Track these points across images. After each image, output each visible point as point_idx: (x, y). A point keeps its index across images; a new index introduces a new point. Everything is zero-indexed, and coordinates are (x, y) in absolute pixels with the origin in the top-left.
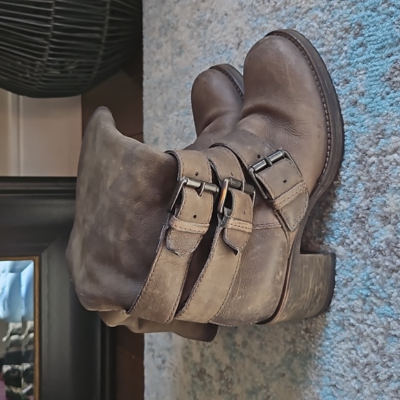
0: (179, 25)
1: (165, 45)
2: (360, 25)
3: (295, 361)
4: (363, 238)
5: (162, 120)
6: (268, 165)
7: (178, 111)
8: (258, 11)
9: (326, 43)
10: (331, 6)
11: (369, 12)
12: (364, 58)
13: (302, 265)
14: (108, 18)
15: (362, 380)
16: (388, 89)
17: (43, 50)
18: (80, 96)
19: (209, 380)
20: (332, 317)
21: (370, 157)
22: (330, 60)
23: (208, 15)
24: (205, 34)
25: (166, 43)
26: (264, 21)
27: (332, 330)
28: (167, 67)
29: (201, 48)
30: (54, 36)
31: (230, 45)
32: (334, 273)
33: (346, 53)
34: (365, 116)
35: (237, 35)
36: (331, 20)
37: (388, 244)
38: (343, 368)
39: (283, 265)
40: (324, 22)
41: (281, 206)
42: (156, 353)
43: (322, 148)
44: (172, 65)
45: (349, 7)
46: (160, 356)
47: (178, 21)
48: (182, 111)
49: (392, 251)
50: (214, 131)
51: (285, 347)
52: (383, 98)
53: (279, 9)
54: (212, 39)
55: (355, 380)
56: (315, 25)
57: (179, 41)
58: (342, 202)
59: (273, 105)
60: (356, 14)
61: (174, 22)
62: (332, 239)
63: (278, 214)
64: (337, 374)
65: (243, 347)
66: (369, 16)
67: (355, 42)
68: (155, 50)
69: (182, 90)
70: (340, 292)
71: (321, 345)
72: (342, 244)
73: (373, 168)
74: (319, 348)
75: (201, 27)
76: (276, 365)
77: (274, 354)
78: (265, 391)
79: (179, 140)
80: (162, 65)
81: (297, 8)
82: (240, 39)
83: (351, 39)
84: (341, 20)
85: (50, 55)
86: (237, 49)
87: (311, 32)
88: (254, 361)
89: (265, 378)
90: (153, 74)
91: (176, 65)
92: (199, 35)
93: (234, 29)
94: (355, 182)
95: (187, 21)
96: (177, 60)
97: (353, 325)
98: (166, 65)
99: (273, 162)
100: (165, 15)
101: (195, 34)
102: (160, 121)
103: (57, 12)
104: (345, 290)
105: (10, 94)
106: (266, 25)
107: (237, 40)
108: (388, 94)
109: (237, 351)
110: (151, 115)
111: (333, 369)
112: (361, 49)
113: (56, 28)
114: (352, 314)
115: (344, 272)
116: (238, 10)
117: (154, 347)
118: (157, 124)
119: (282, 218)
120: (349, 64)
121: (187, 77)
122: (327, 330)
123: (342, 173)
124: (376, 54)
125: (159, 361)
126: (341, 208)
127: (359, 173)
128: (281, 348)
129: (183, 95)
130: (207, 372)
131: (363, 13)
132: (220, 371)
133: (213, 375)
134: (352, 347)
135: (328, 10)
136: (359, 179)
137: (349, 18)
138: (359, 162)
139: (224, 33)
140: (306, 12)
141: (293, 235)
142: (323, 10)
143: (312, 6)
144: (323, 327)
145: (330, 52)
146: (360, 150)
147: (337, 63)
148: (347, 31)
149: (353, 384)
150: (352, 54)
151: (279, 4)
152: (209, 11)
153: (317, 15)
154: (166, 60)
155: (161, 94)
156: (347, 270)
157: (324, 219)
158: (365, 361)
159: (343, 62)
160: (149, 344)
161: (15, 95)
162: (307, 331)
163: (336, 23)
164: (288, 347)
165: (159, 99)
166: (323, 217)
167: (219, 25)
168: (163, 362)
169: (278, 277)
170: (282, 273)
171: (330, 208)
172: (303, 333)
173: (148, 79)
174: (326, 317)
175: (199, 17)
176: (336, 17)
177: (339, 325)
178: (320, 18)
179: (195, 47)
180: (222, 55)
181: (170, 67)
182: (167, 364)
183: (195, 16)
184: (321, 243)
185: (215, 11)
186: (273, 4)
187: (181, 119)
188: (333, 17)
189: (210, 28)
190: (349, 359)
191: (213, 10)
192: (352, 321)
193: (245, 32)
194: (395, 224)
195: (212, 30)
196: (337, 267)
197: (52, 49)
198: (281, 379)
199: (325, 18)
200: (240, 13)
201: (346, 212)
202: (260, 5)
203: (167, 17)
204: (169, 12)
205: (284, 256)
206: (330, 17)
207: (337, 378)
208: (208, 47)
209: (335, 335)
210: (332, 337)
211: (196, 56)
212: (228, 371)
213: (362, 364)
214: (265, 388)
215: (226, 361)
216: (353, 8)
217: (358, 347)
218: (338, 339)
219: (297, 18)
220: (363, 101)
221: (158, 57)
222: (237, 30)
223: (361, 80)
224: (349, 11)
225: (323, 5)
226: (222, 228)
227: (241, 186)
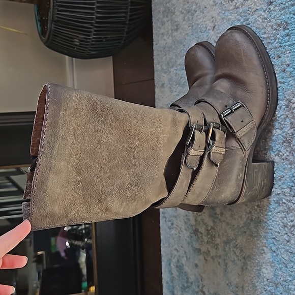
0: (176, 11)
1: (167, 24)
2: (287, 23)
3: (252, 224)
4: (290, 152)
5: (167, 72)
6: (232, 112)
7: (176, 67)
8: (225, 7)
9: (267, 32)
10: (269, 9)
11: (292, 15)
12: (289, 43)
13: (254, 169)
14: (129, 7)
15: (290, 235)
17: (90, 32)
18: (111, 57)
19: (201, 235)
20: (273, 198)
21: (293, 104)
22: (269, 43)
23: (194, 7)
24: (192, 19)
25: (168, 21)
26: (229, 14)
27: (273, 205)
28: (169, 38)
29: (190, 28)
30: (97, 23)
31: (208, 28)
32: (274, 173)
33: (279, 39)
34: (290, 79)
35: (213, 21)
36: (270, 18)
38: (279, 228)
39: (242, 171)
40: (266, 19)
41: (240, 136)
42: (168, 219)
43: (264, 100)
44: (172, 36)
45: (280, 11)
46: (170, 221)
47: (175, 8)
48: (179, 67)
50: (200, 86)
51: (246, 215)
53: (238, 8)
54: (197, 22)
55: (286, 235)
56: (260, 20)
57: (176, 22)
58: (277, 130)
60: (284, 15)
61: (172, 9)
62: (272, 152)
63: (238, 140)
64: (276, 232)
65: (221, 215)
66: (292, 18)
67: (284, 33)
68: (161, 26)
69: (179, 54)
70: (277, 184)
71: (266, 215)
72: (278, 155)
74: (266, 217)
75: (190, 14)
76: (241, 226)
77: (239, 219)
78: (234, 241)
80: (165, 36)
81: (249, 8)
82: (214, 24)
83: (282, 31)
84: (276, 18)
85: (94, 35)
86: (213, 30)
87: (258, 24)
88: (228, 224)
89: (234, 234)
90: (160, 42)
91: (174, 37)
92: (189, 18)
93: (210, 17)
94: (285, 119)
95: (181, 9)
96: (175, 34)
97: (285, 203)
98: (168, 36)
99: (235, 110)
100: (166, 3)
101: (186, 18)
102: (165, 73)
103: (98, 7)
104: (280, 183)
105: (67, 57)
106: (230, 17)
107: (212, 25)
109: (217, 218)
110: (159, 68)
111: (273, 229)
112: (287, 38)
113: (98, 18)
114: (284, 197)
115: (279, 172)
116: (213, 5)
117: (166, 215)
118: (163, 74)
119: (240, 143)
120: (281, 46)
121: (182, 46)
122: (270, 206)
123: (277, 113)
125: (169, 224)
126: (277, 134)
127: (287, 113)
128: (244, 216)
129: (179, 57)
130: (200, 231)
131: (288, 16)
132: (207, 230)
133: (203, 232)
134: (284, 216)
135: (268, 11)
136: (287, 116)
137: (280, 18)
138: (287, 106)
139: (204, 20)
140: (255, 11)
141: (248, 153)
142: (265, 11)
143: (258, 8)
144: (268, 204)
145: (269, 37)
146: (288, 100)
147: (274, 45)
148: (279, 25)
149: (285, 237)
150: (282, 40)
151: (238, 4)
152: (194, 4)
153: (261, 14)
154: (168, 34)
155: (165, 55)
156: (281, 171)
157: (268, 140)
158: (292, 224)
159: (277, 45)
160: (162, 213)
161: (70, 58)
162: (258, 206)
163: (272, 20)
164: (247, 216)
165: (164, 58)
166: (267, 138)
167: (201, 14)
168: (172, 224)
169: (239, 178)
170: (242, 175)
171: (271, 134)
172: (256, 207)
173: (156, 44)
174: (269, 198)
175: (188, 7)
176: (273, 16)
177: (276, 203)
178: (263, 16)
179: (186, 26)
180: (204, 34)
181: (170, 38)
182: (175, 226)
183: (186, 7)
184: (266, 154)
185: (198, 5)
186: (235, 4)
187: (178, 72)
188: (270, 16)
189: (195, 15)
190: (283, 223)
191: (197, 4)
192: (284, 201)
193: (218, 20)
195: (197, 17)
196: (275, 169)
197: (95, 31)
198: (244, 234)
199: (266, 16)
200: (214, 8)
201: (280, 136)
202: (226, 4)
203: (168, 5)
204: (169, 2)
205: (242, 165)
207: (276, 234)
208: (195, 27)
209: (274, 209)
210: (273, 210)
211: (187, 32)
212: (212, 230)
213: (290, 226)
214: (234, 240)
215: (211, 224)
216: (282, 12)
217: (288, 216)
218: (276, 211)
219: (249, 14)
220: (288, 69)
221: (162, 31)
222: (213, 18)
223: (288, 57)
224: (280, 13)
225: (265, 8)
226: (208, 152)
227: (220, 127)
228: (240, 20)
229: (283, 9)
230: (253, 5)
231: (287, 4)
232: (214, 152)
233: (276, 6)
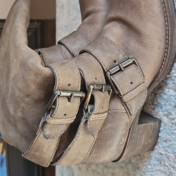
13: (138, 131)
20: (154, 154)
27: (153, 161)
32: (159, 131)
39: (125, 135)
43: (161, 57)
58: (171, 90)
59: (129, 20)
62: (160, 110)
71: (146, 166)
72: (167, 116)
74: (144, 167)
79: (74, 10)
97: (167, 167)
99: (124, 68)
104: (165, 144)
114: (167, 160)
115: (166, 134)
119: (127, 107)
122: (150, 160)
123: (173, 71)
126: (170, 94)
141: (133, 117)
144: (148, 157)
156: (168, 134)
157: (157, 96)
166: (157, 94)
169: (121, 143)
170: (124, 140)
171: (162, 91)
174: (150, 153)
177: (158, 160)
184: (153, 109)
192: (166, 164)
196: (161, 129)
201: (172, 97)
205: (126, 130)
209: (155, 165)
210: (153, 165)
214: (112, 168)
218: (156, 168)
226: (85, 120)
227: (102, 88)
232: (92, 121)
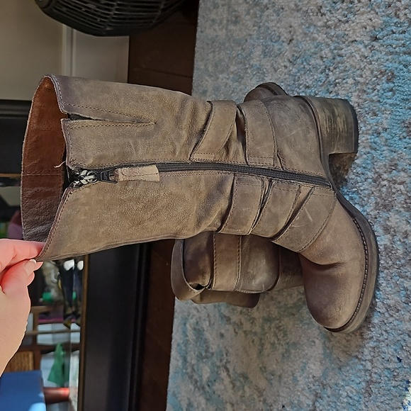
1: (221, 9)
2: (393, 74)
5: (212, 76)
7: (228, 75)
8: (311, 19)
9: (364, 76)
10: (373, 46)
11: (401, 67)
12: (391, 101)
16: (404, 134)
21: (383, 180)
22: (365, 91)
24: (261, 16)
25: (223, 6)
26: (315, 32)
28: (221, 29)
29: (256, 28)
31: (282, 38)
33: (378, 91)
34: (385, 148)
35: (290, 32)
36: (371, 59)
37: (385, 248)
40: (365, 57)
44: (226, 29)
45: (386, 55)
49: (387, 254)
51: (298, 295)
52: (400, 139)
53: (329, 27)
54: (266, 24)
56: (357, 56)
57: (235, 11)
60: (391, 63)
66: (401, 70)
67: (387, 85)
68: (211, 8)
69: (234, 58)
73: (384, 189)
75: (258, 8)
76: (289, 306)
77: (288, 298)
78: (278, 322)
80: (216, 25)
81: (345, 34)
82: (292, 36)
83: (384, 82)
84: (379, 62)
86: (289, 44)
87: (354, 61)
89: (278, 313)
90: (207, 30)
91: (230, 31)
92: (255, 13)
93: (287, 25)
94: (369, 195)
96: (232, 27)
98: (220, 27)
101: (251, 11)
102: (210, 76)
106: (316, 35)
107: (289, 36)
108: (405, 138)
110: (202, 67)
112: (390, 93)
116: (293, 10)
118: (207, 78)
120: (379, 101)
121: (240, 48)
124: (401, 102)
127: (373, 189)
128: (295, 295)
129: (234, 63)
131: (396, 65)
135: (370, 49)
136: (373, 193)
137: (385, 64)
138: (375, 181)
139: (278, 25)
140: (352, 42)
142: (366, 46)
143: (357, 39)
145: (366, 84)
146: (377, 173)
147: (370, 97)
148: (382, 73)
150: (382, 94)
154: (221, 23)
155: (214, 52)
159: (374, 98)
164: (300, 297)
165: (211, 56)
167: (275, 14)
173: (202, 32)
176: (375, 58)
178: (362, 52)
179: (250, 24)
180: (276, 44)
181: (224, 30)
186: (325, 21)
187: (230, 83)
188: (372, 56)
189: (266, 13)
193: (298, 33)
194: (393, 236)
195: (268, 16)
197: (118, 5)
198: (291, 317)
199: (366, 54)
200: (295, 13)
202: (313, 15)
206: (371, 55)
208: (262, 30)
211: (251, 33)
216: (390, 57)
219: (344, 43)
220: (384, 135)
221: (213, 16)
222: (291, 27)
223: (387, 119)
224: (386, 58)
225: (367, 42)
228: (329, 45)
229: (391, 53)
230: (351, 32)
231: (397, 49)
233: (382, 45)
